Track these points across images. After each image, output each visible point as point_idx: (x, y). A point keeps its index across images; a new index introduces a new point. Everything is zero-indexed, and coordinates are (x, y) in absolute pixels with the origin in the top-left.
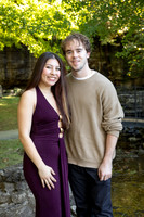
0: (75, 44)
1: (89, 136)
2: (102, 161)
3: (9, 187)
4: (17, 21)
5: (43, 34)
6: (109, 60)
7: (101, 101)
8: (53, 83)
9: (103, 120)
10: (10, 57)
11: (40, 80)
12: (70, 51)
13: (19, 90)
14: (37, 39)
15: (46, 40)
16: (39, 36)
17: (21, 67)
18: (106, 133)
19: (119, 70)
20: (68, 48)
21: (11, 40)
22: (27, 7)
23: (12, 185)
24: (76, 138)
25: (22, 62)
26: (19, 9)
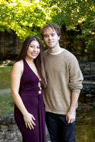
0: (50, 31)
1: (60, 93)
2: (69, 110)
3: (4, 128)
4: (8, 14)
5: (26, 23)
6: (72, 41)
7: (68, 69)
8: (35, 57)
9: (70, 82)
10: (3, 38)
11: (26, 55)
12: (47, 36)
13: (9, 61)
14: (22, 26)
15: (28, 27)
16: (24, 24)
17: (10, 46)
18: (71, 91)
19: (79, 48)
20: (45, 33)
21: (4, 27)
22: (15, 4)
23: (6, 127)
24: (51, 94)
25: (11, 42)
26: (10, 6)
